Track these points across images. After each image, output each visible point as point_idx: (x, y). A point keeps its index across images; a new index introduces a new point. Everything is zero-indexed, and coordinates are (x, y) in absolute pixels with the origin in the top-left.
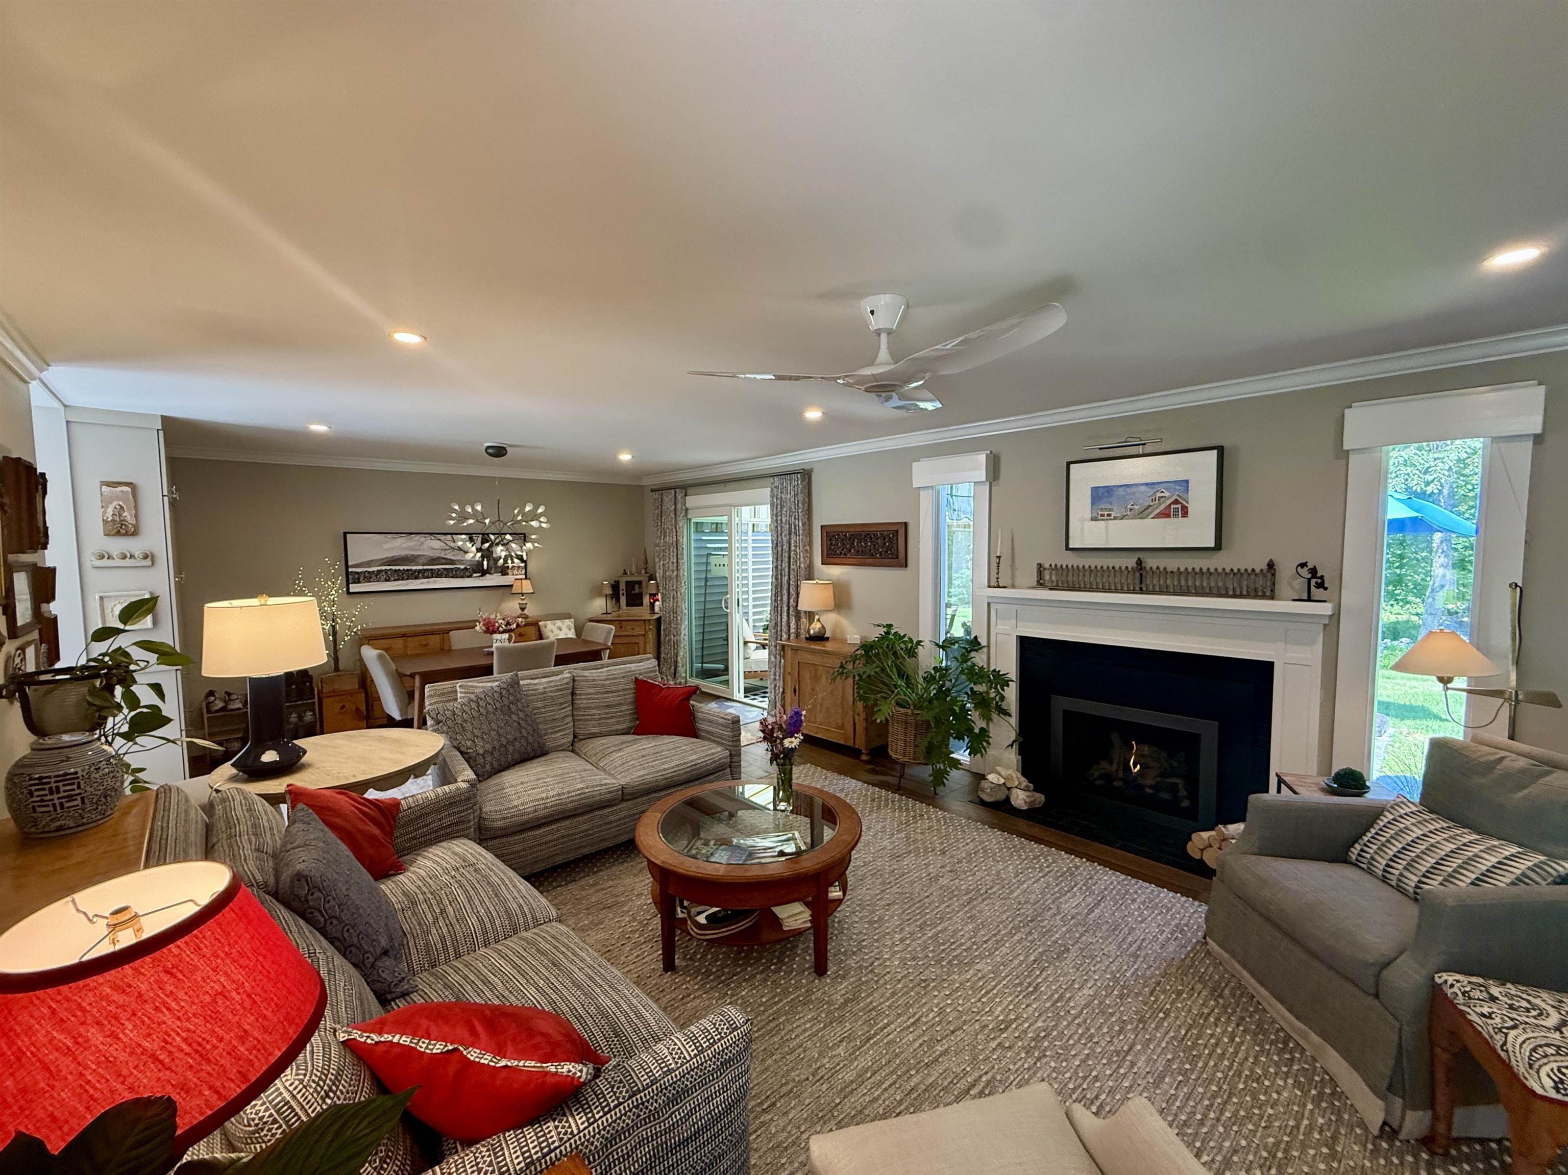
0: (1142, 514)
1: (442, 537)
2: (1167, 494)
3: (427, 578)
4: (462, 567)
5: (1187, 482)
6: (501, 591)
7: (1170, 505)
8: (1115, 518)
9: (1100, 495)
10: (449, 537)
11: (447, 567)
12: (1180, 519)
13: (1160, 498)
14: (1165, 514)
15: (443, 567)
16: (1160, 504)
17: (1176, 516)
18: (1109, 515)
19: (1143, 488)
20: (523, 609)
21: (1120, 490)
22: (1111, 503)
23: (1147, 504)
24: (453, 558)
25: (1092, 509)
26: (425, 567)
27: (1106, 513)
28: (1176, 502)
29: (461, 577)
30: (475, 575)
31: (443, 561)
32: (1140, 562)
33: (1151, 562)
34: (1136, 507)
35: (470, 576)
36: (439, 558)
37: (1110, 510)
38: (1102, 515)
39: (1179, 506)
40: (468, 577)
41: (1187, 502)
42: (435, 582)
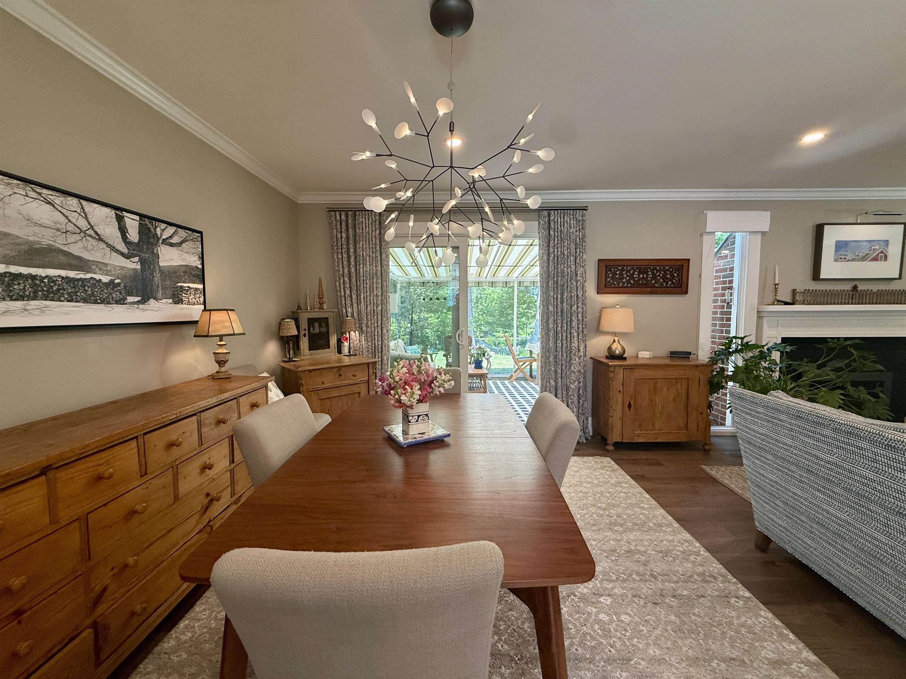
0: (863, 259)
1: (58, 199)
2: (877, 247)
3: (21, 298)
4: (105, 279)
5: (888, 241)
6: (165, 334)
7: (879, 254)
8: (848, 260)
9: (841, 246)
10: (73, 202)
11: (72, 274)
12: (883, 262)
13: (874, 249)
14: (875, 259)
15: (63, 273)
16: (873, 253)
17: (881, 260)
18: (845, 259)
19: (865, 243)
20: (221, 363)
21: (852, 243)
22: (846, 251)
23: (867, 253)
24: (86, 256)
25: (835, 255)
26: (14, 269)
27: (843, 257)
28: (882, 252)
29: (105, 301)
30: (130, 299)
31: (62, 258)
32: (855, 288)
33: (861, 287)
34: (860, 254)
35: (121, 301)
36: (50, 250)
37: (846, 255)
38: (841, 259)
39: (883, 255)
40: (117, 302)
41: (887, 252)
42: (42, 310)
